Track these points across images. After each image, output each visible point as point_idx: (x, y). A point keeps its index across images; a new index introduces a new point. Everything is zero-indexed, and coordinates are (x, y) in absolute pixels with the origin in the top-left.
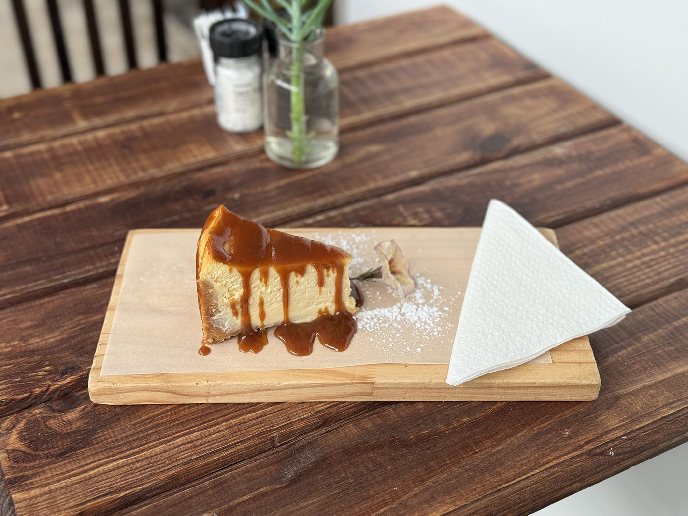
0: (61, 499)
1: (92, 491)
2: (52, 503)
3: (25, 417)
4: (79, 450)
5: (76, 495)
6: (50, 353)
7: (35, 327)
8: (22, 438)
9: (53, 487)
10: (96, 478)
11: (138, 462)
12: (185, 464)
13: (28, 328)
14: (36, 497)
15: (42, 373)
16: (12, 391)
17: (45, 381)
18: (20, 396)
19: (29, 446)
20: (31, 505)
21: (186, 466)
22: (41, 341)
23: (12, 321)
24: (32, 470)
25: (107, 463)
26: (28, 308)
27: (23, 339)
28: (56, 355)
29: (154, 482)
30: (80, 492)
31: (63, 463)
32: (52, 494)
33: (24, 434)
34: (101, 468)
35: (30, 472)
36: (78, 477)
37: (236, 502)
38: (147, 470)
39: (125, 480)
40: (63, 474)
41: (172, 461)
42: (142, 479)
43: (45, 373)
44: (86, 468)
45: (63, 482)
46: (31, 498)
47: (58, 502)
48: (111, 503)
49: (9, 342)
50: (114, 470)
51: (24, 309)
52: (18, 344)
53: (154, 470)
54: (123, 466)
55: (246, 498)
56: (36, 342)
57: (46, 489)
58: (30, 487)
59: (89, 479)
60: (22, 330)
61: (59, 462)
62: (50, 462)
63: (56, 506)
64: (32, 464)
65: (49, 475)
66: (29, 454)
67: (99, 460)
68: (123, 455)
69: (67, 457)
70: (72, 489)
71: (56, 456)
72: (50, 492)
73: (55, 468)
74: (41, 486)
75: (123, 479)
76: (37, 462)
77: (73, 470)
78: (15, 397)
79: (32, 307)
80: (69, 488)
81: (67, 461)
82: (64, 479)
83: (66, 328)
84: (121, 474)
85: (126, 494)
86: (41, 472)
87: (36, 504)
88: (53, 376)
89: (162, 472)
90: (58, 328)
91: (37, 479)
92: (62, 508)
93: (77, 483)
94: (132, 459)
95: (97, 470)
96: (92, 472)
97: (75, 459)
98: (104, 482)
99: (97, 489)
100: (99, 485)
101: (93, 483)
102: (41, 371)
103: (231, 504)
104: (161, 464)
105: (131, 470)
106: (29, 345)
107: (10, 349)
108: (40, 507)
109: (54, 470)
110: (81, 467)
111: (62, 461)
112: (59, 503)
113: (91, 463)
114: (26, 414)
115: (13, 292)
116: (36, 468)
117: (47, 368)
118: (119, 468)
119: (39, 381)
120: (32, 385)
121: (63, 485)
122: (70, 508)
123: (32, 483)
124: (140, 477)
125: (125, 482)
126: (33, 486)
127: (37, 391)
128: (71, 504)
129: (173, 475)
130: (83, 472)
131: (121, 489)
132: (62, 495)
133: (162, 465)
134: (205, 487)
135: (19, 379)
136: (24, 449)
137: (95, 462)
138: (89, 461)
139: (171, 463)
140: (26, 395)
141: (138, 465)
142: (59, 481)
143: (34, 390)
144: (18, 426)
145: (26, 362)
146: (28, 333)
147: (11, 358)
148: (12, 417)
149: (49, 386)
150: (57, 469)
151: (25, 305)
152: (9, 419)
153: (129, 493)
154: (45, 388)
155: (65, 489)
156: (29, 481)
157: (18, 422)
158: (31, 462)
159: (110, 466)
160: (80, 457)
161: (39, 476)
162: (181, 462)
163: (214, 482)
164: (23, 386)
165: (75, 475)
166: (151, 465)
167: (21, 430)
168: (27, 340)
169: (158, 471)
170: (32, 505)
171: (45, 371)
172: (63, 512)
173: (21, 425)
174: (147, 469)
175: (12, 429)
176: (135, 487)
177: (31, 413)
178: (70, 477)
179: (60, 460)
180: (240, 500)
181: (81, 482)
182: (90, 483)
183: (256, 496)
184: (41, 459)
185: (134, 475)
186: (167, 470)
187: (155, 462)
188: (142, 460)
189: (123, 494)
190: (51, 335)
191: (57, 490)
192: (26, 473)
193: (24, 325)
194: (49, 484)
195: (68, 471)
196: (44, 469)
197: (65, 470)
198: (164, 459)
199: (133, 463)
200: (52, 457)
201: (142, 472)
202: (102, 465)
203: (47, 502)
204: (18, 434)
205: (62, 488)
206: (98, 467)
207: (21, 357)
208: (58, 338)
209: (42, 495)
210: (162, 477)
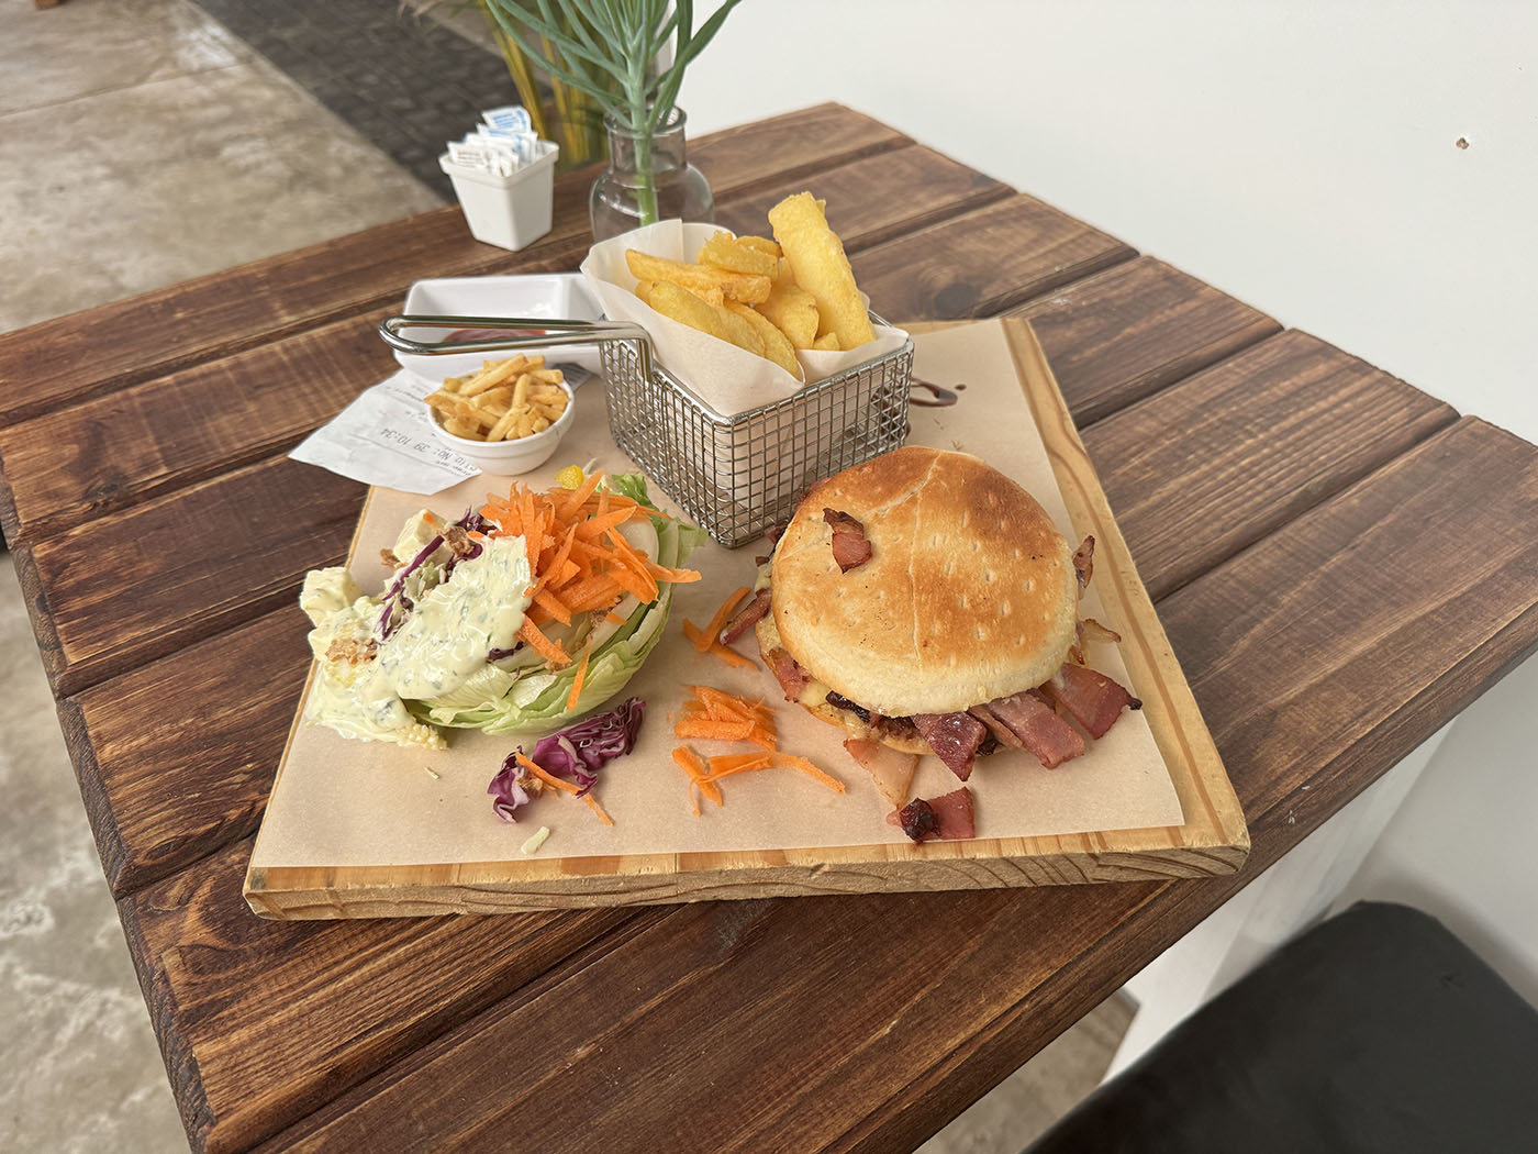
0: (291, 1046)
1: (352, 1022)
2: (275, 1056)
3: (212, 872)
4: (320, 932)
5: (322, 1034)
6: (253, 736)
7: (224, 685)
8: (207, 919)
9: (275, 1020)
10: (358, 992)
11: (435, 946)
12: (526, 941)
13: (210, 689)
14: (242, 1046)
15: (238, 779)
16: (184, 819)
17: (247, 792)
18: (202, 829)
19: (221, 935)
20: (233, 1068)
21: (530, 945)
22: (235, 713)
23: (180, 679)
24: (231, 986)
25: (376, 956)
26: (209, 651)
27: (201, 712)
28: (264, 739)
29: (472, 986)
30: (329, 1026)
31: (290, 963)
32: (274, 1037)
33: (211, 909)
34: (365, 969)
35: (228, 992)
36: (322, 993)
37: (636, 1013)
38: (455, 963)
39: (414, 989)
40: (291, 987)
41: (502, 936)
42: (447, 983)
43: (246, 777)
44: (336, 970)
45: (292, 1006)
46: (233, 1051)
47: (287, 1053)
48: (393, 1040)
49: (176, 721)
50: (390, 969)
51: (201, 654)
52: (192, 723)
53: (468, 961)
54: (408, 960)
55: (653, 1003)
56: (225, 716)
57: (262, 1026)
58: (230, 1024)
59: (344, 995)
60: (198, 694)
61: (283, 964)
62: (265, 965)
63: (282, 1063)
64: (230, 973)
65: (265, 993)
66: (222, 950)
67: (360, 950)
68: (406, 934)
69: (298, 950)
70: (313, 1021)
71: (277, 950)
72: (270, 1031)
73: (275, 977)
74: (251, 1021)
75: (409, 987)
76: (241, 968)
77: (310, 978)
78: (192, 831)
79: (216, 648)
80: (305, 1019)
81: (298, 960)
82: (296, 999)
83: (278, 683)
84: (405, 977)
85: (420, 1019)
86: (248, 989)
87: (243, 1062)
88: (261, 781)
89: (483, 963)
90: (264, 685)
91: (243, 1005)
92: (296, 1065)
93: (321, 1006)
94: (423, 942)
95: (357, 974)
96: (348, 979)
97: (314, 953)
98: (373, 997)
99: (361, 1016)
100: (365, 1005)
101: (352, 1003)
102: (238, 773)
103: (627, 1020)
104: (481, 945)
105: (425, 966)
106: (213, 722)
107: (178, 734)
108: (251, 1070)
109: (273, 982)
110: (326, 968)
111: (288, 960)
112: (289, 1056)
113: (346, 958)
114: (214, 866)
115: (180, 624)
116: (239, 980)
117: (249, 766)
118: (399, 964)
119: (236, 793)
120: (223, 802)
121: (293, 1013)
122: (312, 1063)
123: (232, 1016)
124: (442, 978)
125: (414, 993)
126: (235, 1022)
127: (233, 814)
128: (313, 1055)
129: (506, 966)
130: (331, 981)
131: (409, 1010)
132: (293, 1037)
133: (483, 949)
134: (571, 987)
135: (197, 795)
136: (212, 941)
137: (352, 955)
138: (341, 956)
139: (501, 943)
140: (212, 825)
141: (436, 954)
142: (285, 1005)
143: (227, 813)
144: (200, 892)
145: (209, 759)
146: (210, 699)
147: (181, 753)
148: (187, 875)
149: (255, 802)
150: (279, 979)
151: (202, 646)
152: (181, 881)
153: (424, 1016)
154: (246, 808)
155: (298, 1023)
156: (226, 1013)
157: (199, 885)
158: (227, 968)
159: (382, 961)
160: (323, 948)
161: (246, 998)
162: (517, 938)
163: (587, 974)
164: (206, 806)
165: (316, 989)
166: (461, 950)
167: (206, 900)
168: (210, 714)
169: (476, 962)
170: (235, 1066)
171: (245, 773)
172: (298, 1074)
173: (205, 890)
174: (455, 959)
175: (188, 900)
176: (436, 1001)
177: (223, 863)
178: (306, 993)
179: (285, 958)
180: (644, 1008)
181: (329, 1002)
182: (348, 1002)
183: (672, 996)
184: (247, 959)
185: (430, 976)
186: (493, 957)
187: (469, 943)
188: (443, 941)
189: (413, 1020)
190: (252, 701)
191: (282, 1025)
192: (220, 995)
193: (203, 685)
194: (266, 1014)
195: (302, 982)
196: (256, 980)
197: (296, 979)
198: (486, 934)
199: (426, 950)
200: (268, 954)
201: (446, 968)
202: (366, 961)
203: (265, 1055)
204: (200, 910)
205: (292, 1021)
206: (358, 966)
207: (199, 749)
208: (266, 704)
209: (253, 1041)
210: (485, 973)
